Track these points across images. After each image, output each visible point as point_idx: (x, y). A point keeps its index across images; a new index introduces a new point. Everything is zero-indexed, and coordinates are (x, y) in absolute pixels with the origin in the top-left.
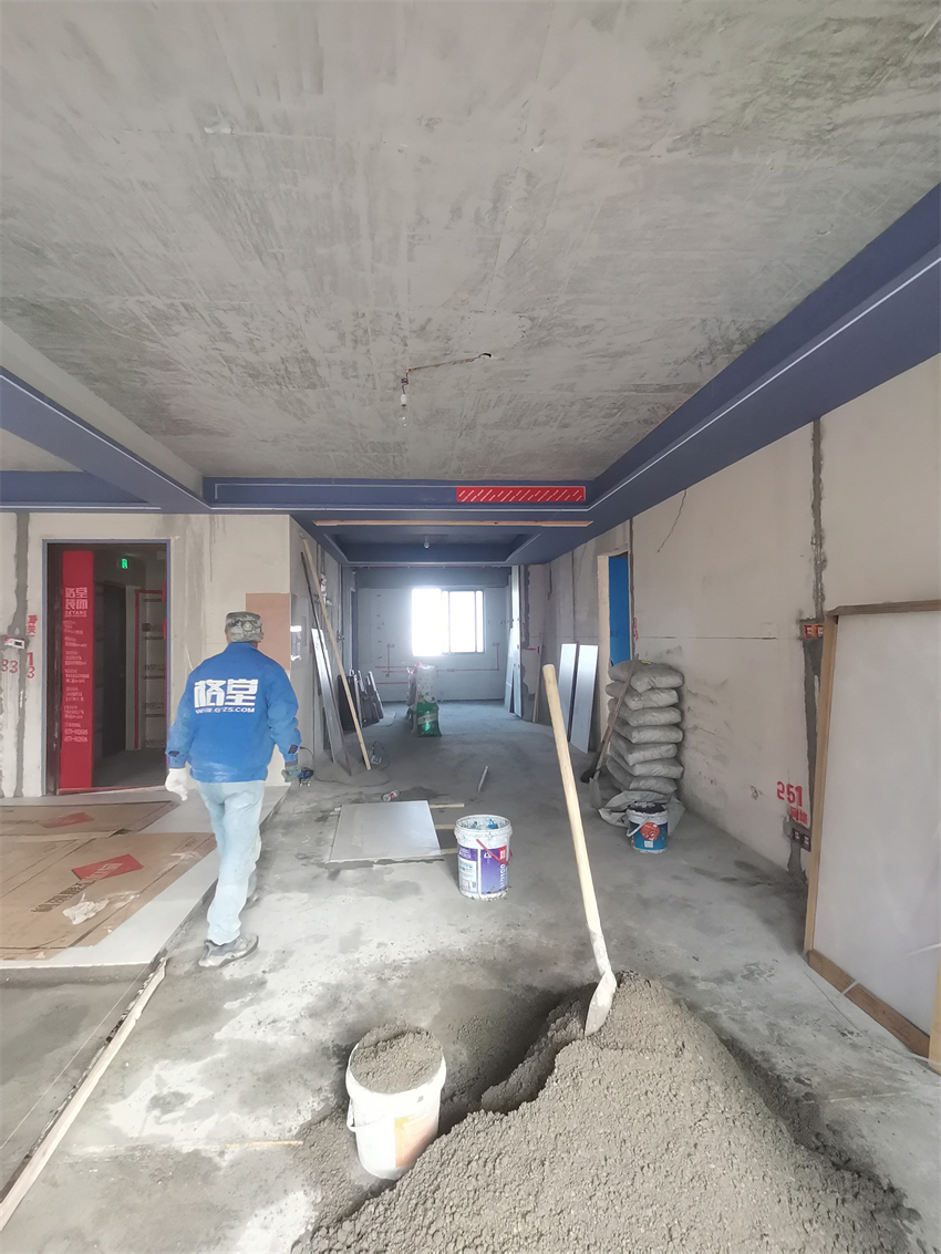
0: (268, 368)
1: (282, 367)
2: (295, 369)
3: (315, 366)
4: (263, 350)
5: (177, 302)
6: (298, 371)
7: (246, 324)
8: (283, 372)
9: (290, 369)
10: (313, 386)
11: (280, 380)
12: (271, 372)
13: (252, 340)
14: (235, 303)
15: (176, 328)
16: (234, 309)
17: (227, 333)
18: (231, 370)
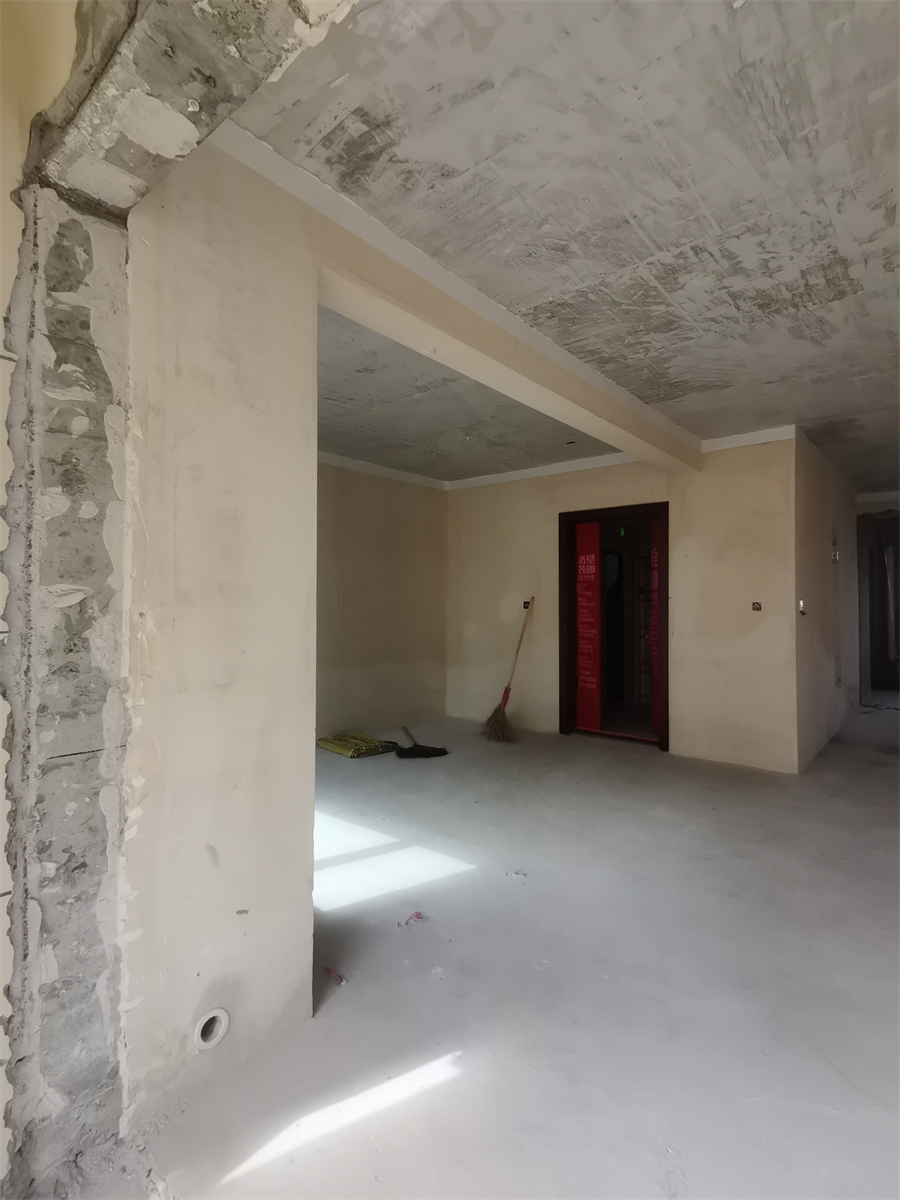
0: (783, 288)
1: (802, 282)
2: (817, 280)
3: (846, 269)
4: (780, 269)
5: (686, 249)
6: (822, 281)
7: (761, 244)
8: (802, 290)
9: (812, 281)
10: (841, 295)
11: (797, 299)
12: (787, 295)
13: (766, 261)
14: (750, 223)
15: (682, 280)
16: (749, 230)
17: (738, 263)
18: (738, 308)
